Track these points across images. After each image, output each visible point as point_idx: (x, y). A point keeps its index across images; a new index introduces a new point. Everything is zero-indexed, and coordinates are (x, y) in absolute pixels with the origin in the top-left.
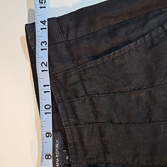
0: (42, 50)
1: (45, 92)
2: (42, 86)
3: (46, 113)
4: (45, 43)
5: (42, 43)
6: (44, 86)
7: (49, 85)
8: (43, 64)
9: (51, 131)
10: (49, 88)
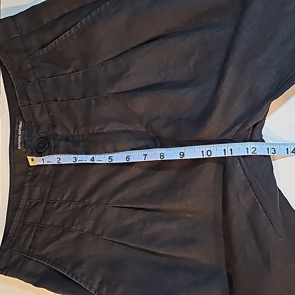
0: (268, 149)
1: (225, 150)
2: (231, 147)
3: (203, 152)
4: (274, 152)
5: (273, 149)
6: (231, 150)
7: (232, 154)
8: (255, 149)
9: (186, 157)
10: (228, 154)
